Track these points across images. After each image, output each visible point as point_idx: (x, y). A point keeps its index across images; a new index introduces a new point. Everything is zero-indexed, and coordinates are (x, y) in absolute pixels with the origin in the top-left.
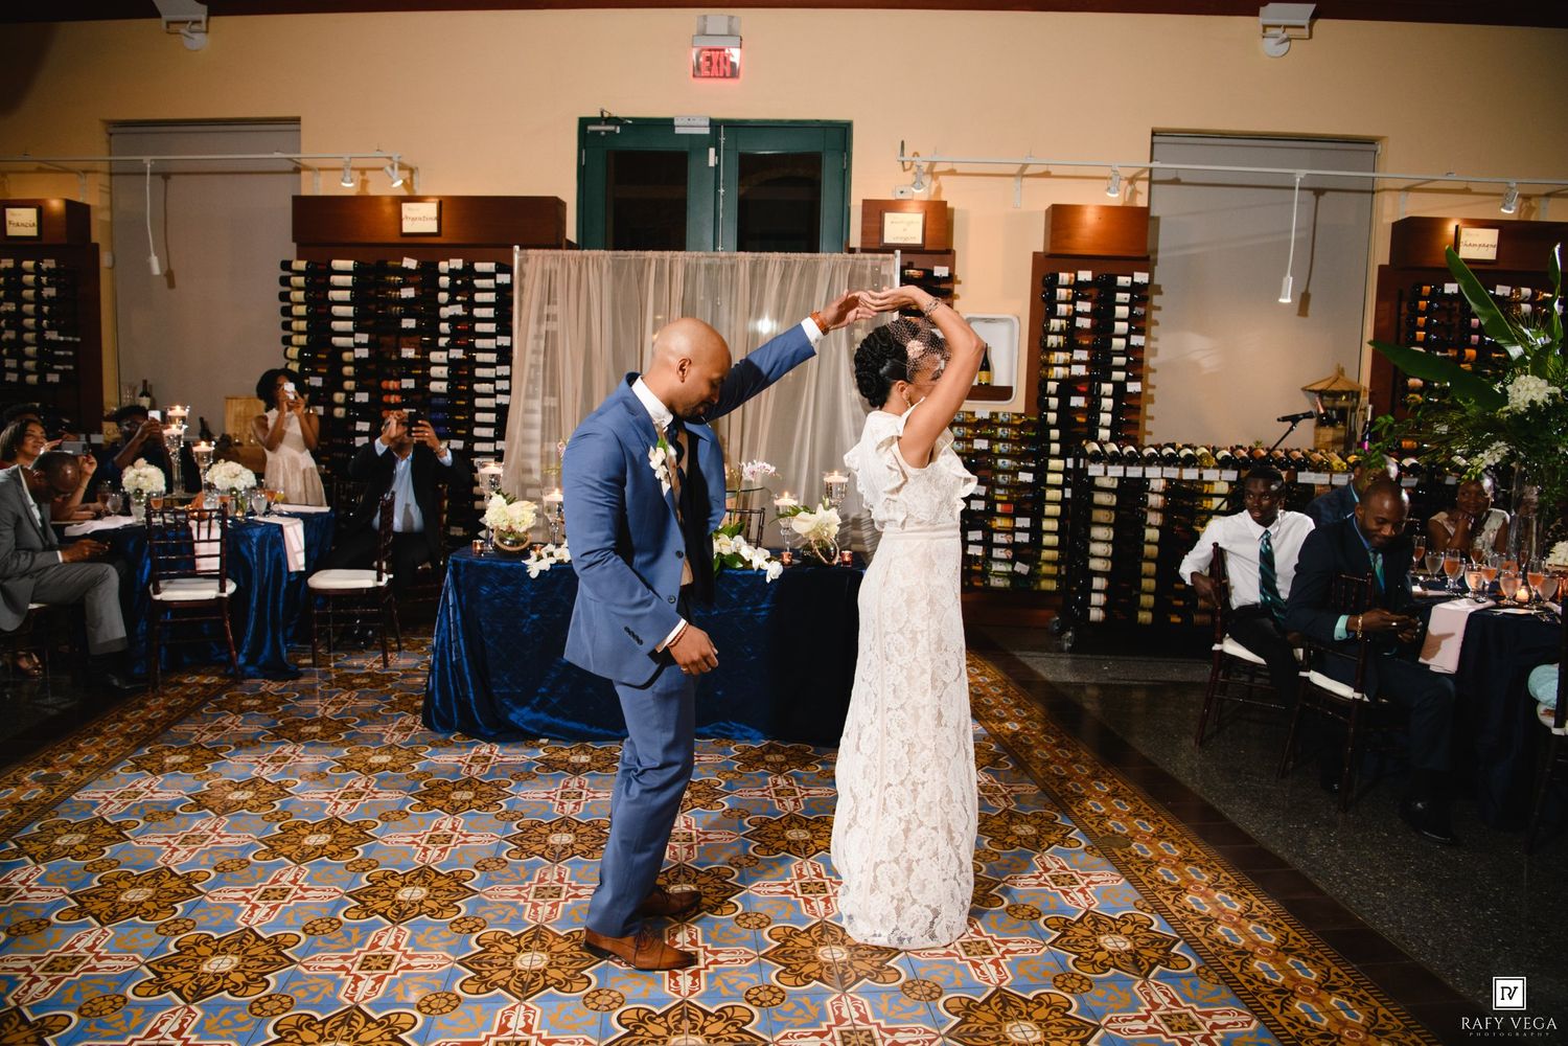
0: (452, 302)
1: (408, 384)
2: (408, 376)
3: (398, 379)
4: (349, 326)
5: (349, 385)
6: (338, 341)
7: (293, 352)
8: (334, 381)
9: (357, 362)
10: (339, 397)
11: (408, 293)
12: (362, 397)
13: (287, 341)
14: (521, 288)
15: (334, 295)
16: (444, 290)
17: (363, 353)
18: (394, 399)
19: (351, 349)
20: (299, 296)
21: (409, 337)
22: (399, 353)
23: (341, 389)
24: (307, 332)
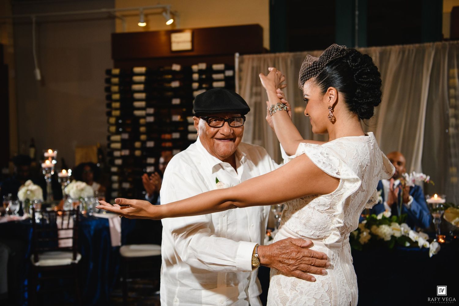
0: (200, 88)
1: (176, 135)
2: (176, 131)
3: (170, 133)
4: (143, 104)
5: (143, 137)
6: (137, 113)
7: (112, 120)
8: (135, 136)
9: (148, 125)
10: (138, 144)
11: (175, 84)
12: (150, 144)
13: (109, 114)
14: (240, 79)
15: (136, 87)
16: (196, 81)
17: (151, 119)
18: (168, 144)
19: (144, 117)
20: (115, 88)
21: (176, 109)
22: (170, 118)
23: (139, 140)
24: (121, 109)
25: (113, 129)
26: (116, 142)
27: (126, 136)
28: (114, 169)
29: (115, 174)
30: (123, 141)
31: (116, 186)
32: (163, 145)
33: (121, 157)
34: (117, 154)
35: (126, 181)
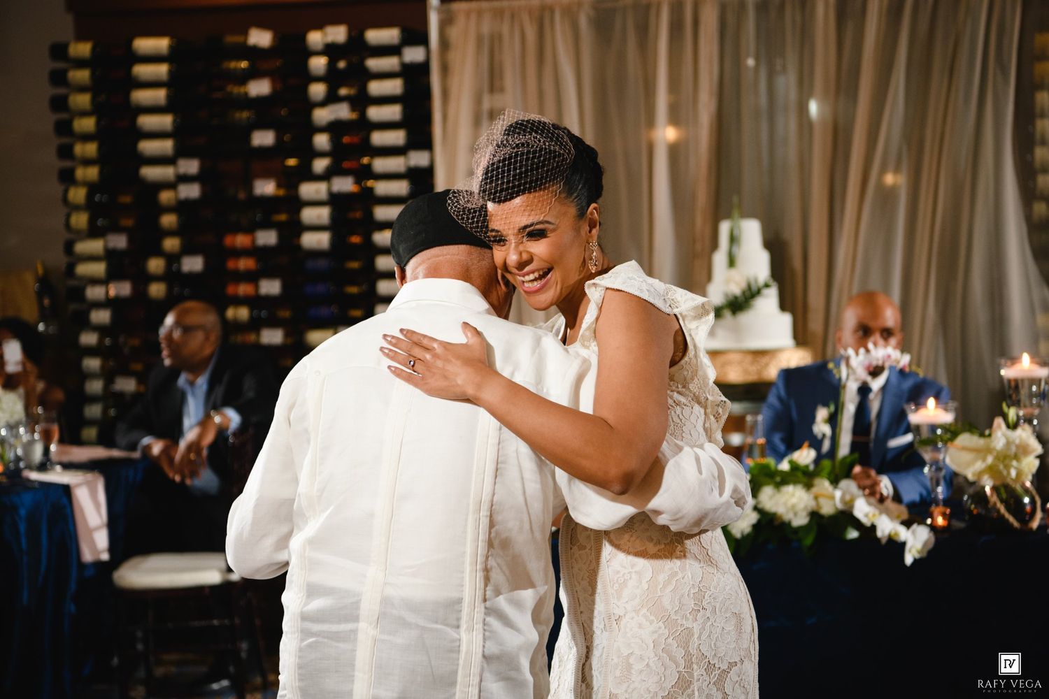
0: (331, 98)
1: (267, 238)
2: (266, 225)
3: (251, 230)
4: (166, 146)
5: (171, 244)
6: (151, 173)
7: (78, 195)
8: (147, 240)
9: (182, 207)
10: (155, 265)
11: (260, 88)
12: (193, 264)
13: (67, 178)
14: (445, 69)
15: (143, 96)
16: (318, 79)
17: (191, 191)
18: (245, 264)
19: (171, 185)
20: (82, 100)
21: (267, 161)
22: (250, 188)
23: (158, 252)
24: (100, 160)
25: (80, 220)
26: (92, 258)
27: (119, 242)
28: (89, 339)
29: (91, 351)
30: (110, 255)
31: (95, 386)
32: (231, 264)
33: (108, 303)
34: (95, 293)
35: (127, 373)
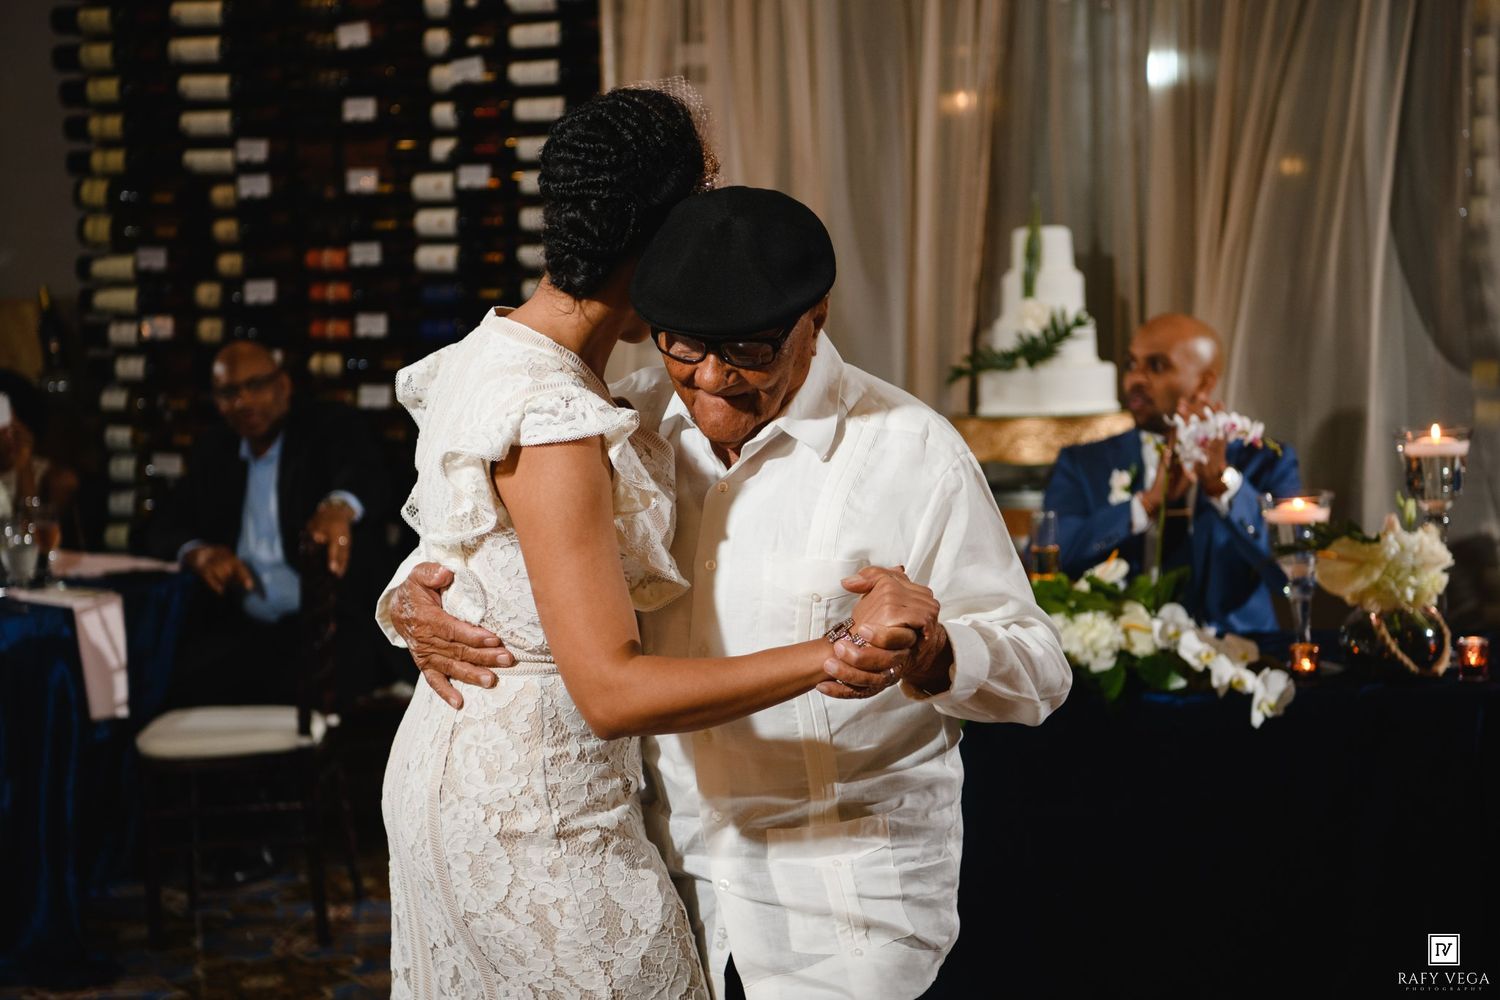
0: (457, 51)
1: (366, 254)
2: (366, 237)
3: (343, 243)
4: (220, 121)
5: (229, 263)
6: (201, 160)
7: (95, 191)
8: (195, 257)
9: (245, 209)
10: (207, 293)
11: (354, 36)
12: (261, 292)
13: (80, 167)
15: (186, 48)
16: (437, 24)
17: (257, 187)
18: (335, 292)
19: (229, 178)
20: (99, 54)
21: (363, 143)
22: (341, 181)
23: (212, 274)
24: (124, 142)
25: (99, 228)
26: (118, 283)
27: (155, 259)
28: (114, 399)
29: (118, 418)
30: (142, 280)
31: (123, 467)
32: (315, 293)
33: (141, 348)
34: (122, 333)
35: (168, 448)
